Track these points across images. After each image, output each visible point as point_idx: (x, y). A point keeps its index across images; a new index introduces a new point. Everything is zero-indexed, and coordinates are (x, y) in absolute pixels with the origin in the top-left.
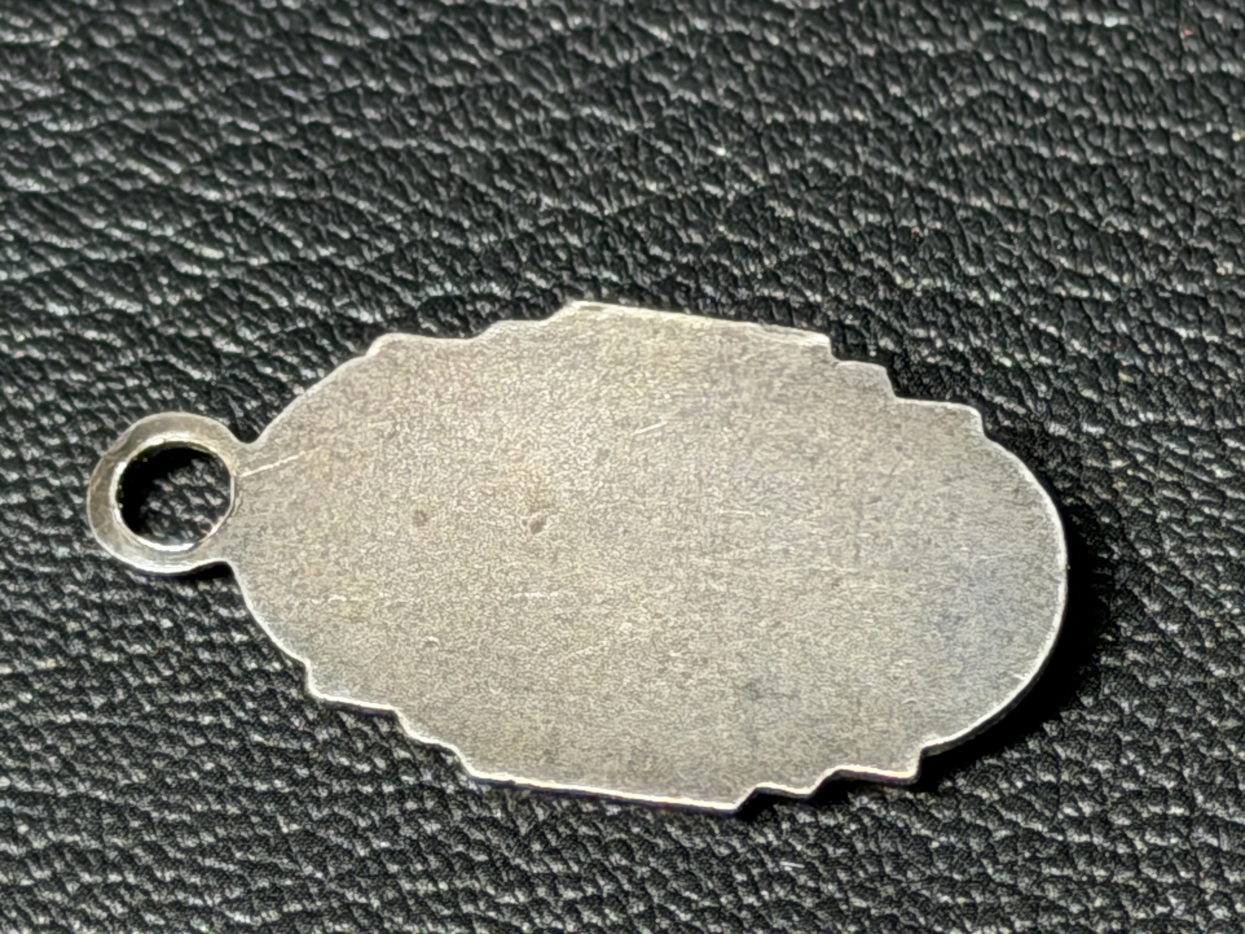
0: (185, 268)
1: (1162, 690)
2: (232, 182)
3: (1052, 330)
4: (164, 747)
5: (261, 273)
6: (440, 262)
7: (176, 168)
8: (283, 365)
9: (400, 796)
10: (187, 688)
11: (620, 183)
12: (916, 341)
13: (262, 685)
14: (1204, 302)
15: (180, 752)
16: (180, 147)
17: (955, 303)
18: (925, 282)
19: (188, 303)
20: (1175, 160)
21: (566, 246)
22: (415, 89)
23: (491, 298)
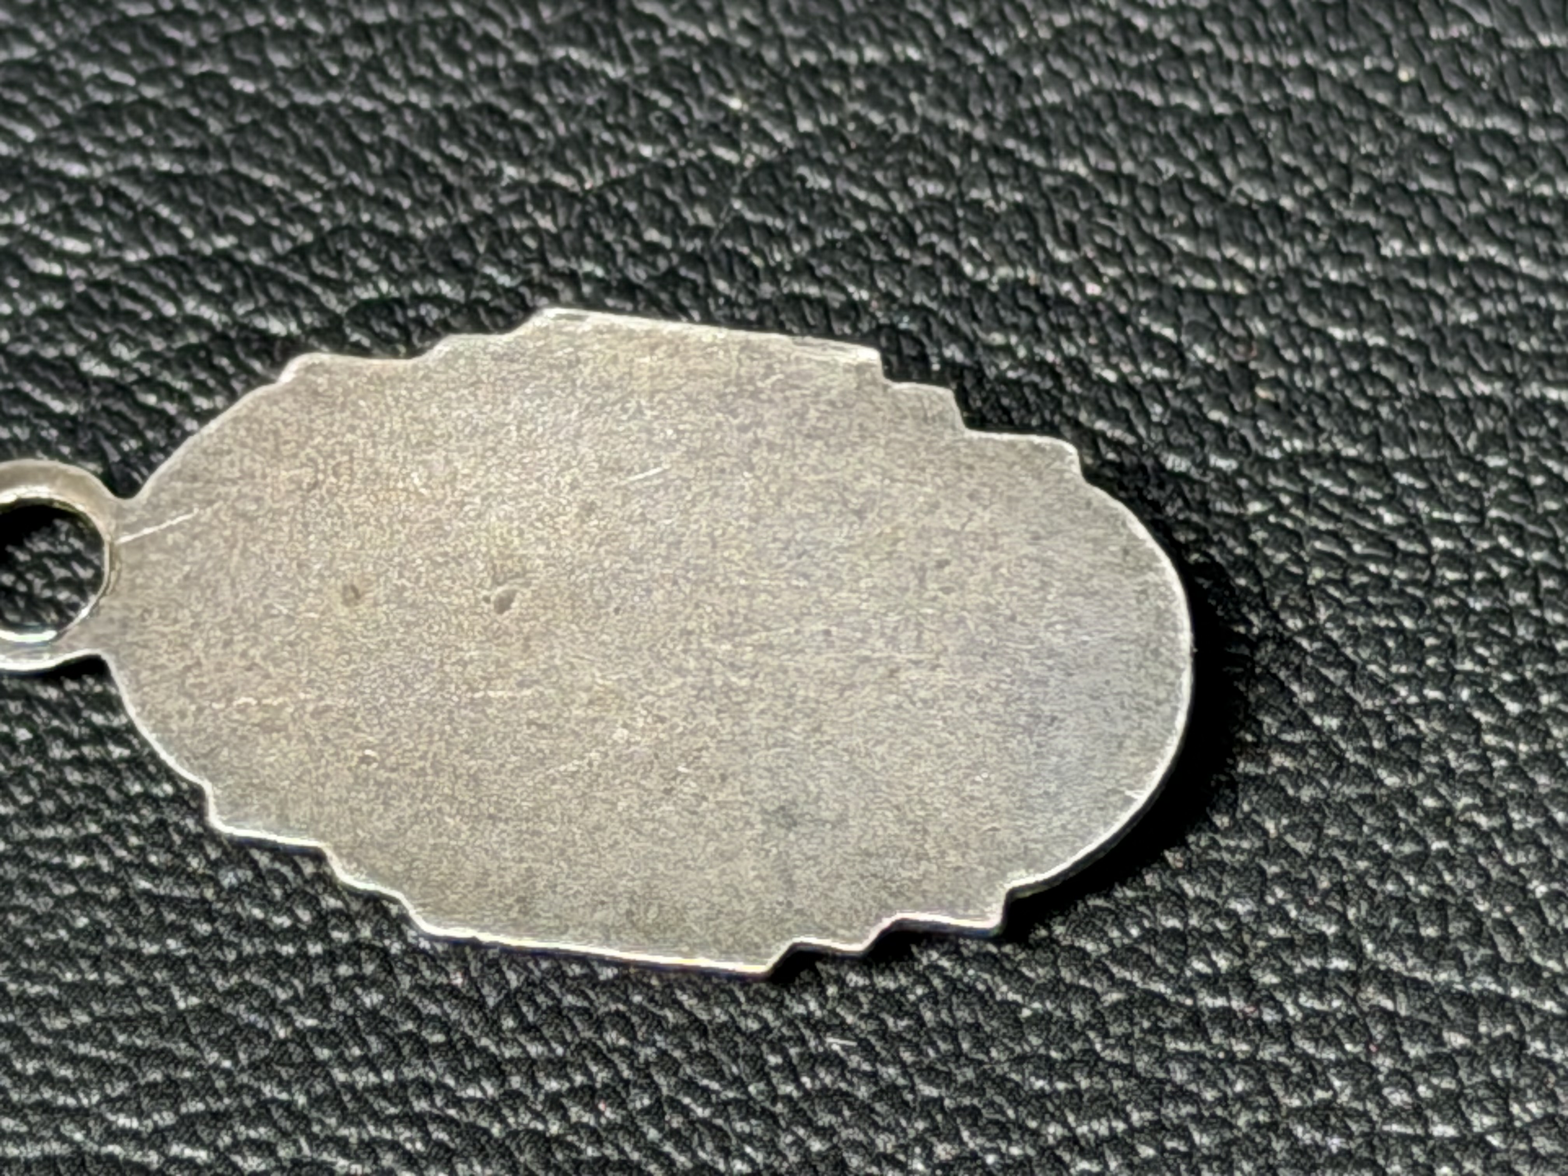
0: (41, 266)
1: (1317, 806)
2: (101, 152)
3: (1169, 333)
4: (22, 898)
5: (139, 271)
6: (372, 253)
7: (28, 134)
8: (170, 393)
9: (330, 959)
10: (52, 819)
11: (605, 147)
12: (991, 349)
13: (149, 815)
14: (1365, 292)
15: (43, 904)
16: (33, 108)
17: (1042, 299)
18: (1004, 271)
19: (46, 312)
20: (1325, 107)
21: (535, 231)
22: (337, 26)
23: (439, 300)
